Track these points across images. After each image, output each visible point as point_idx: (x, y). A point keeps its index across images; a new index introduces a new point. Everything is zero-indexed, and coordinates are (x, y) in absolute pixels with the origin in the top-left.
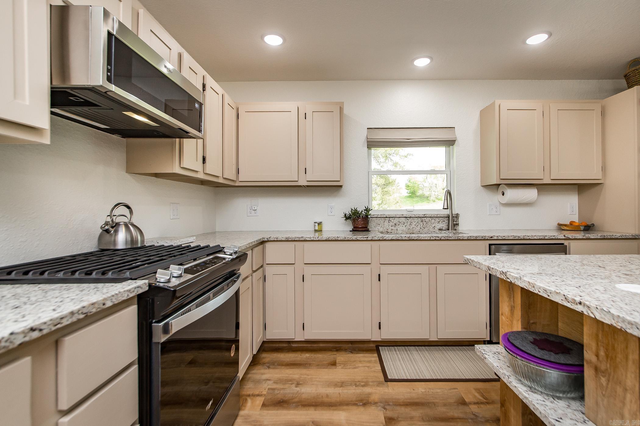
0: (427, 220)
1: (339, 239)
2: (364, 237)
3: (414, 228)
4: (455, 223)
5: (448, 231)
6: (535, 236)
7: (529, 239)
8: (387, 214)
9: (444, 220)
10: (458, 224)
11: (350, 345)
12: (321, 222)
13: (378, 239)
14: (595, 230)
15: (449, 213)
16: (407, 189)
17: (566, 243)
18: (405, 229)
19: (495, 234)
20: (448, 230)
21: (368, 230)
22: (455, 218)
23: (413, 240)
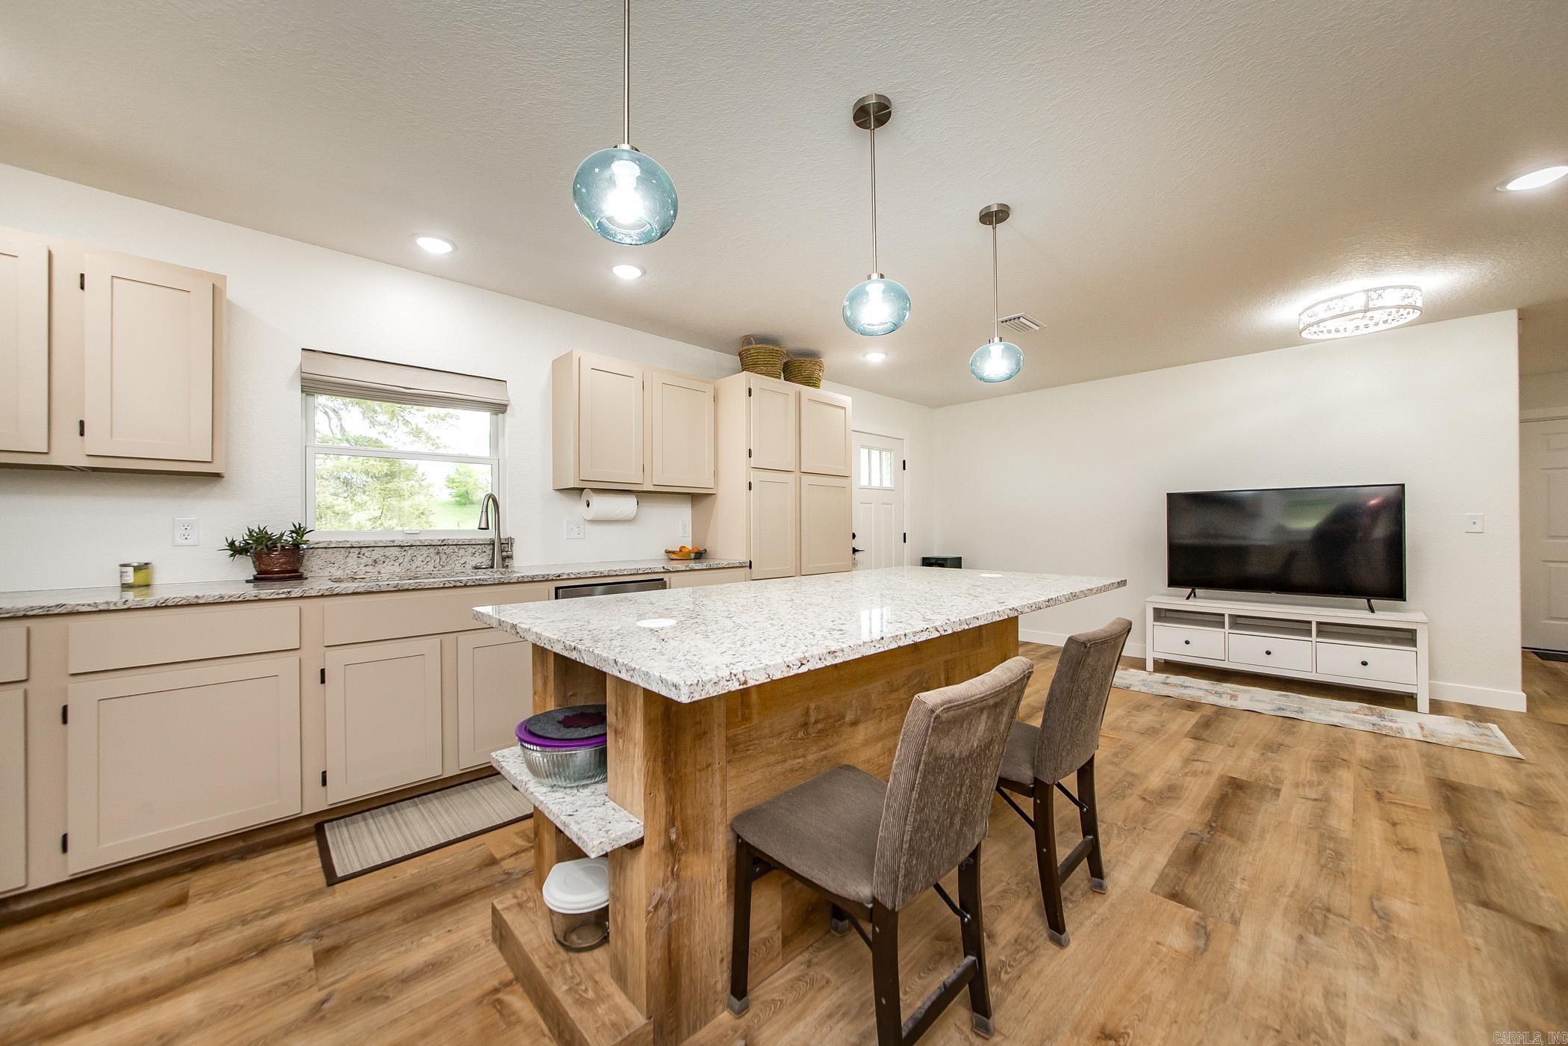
0: (449, 550)
1: (201, 601)
2: (281, 591)
3: (420, 567)
4: (504, 554)
5: (492, 570)
6: (624, 570)
7: (617, 575)
8: (353, 539)
9: (484, 549)
10: (510, 557)
11: (241, 844)
12: (146, 564)
13: (320, 594)
14: (708, 558)
15: (492, 537)
16: (449, 487)
17: (666, 577)
18: (399, 570)
19: (565, 571)
20: (492, 567)
21: (300, 577)
22: (506, 545)
23: (407, 590)
